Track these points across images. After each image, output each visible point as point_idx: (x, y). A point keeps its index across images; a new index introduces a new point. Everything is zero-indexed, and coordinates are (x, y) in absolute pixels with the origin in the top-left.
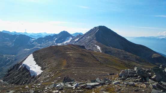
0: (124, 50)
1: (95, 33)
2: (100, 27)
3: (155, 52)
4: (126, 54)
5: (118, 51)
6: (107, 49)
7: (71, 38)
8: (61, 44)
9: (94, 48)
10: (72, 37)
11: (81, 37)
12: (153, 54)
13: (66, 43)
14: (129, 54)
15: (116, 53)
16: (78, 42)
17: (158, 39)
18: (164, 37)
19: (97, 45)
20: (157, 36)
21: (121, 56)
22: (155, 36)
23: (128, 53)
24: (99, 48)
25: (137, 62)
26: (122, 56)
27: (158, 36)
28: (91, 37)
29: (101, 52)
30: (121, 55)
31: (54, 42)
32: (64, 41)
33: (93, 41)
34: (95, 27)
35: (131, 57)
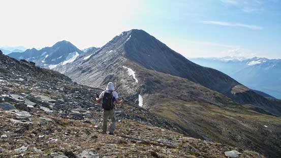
0: (185, 77)
1: (124, 43)
2: (135, 32)
3: (237, 83)
4: (193, 86)
5: (176, 81)
6: (150, 75)
7: (77, 55)
8: (55, 66)
9: (122, 74)
10: (80, 52)
11: (97, 51)
12: (234, 86)
13: (67, 64)
14: (198, 86)
15: (172, 83)
16: (88, 62)
17: (223, 62)
18: (230, 59)
19: (127, 65)
20: (221, 57)
24: (131, 72)
25: (219, 104)
26: (185, 92)
27: (223, 57)
28: (115, 51)
29: (137, 81)
30: (183, 89)
31: (43, 62)
32: (63, 59)
33: (120, 58)
34: (124, 33)
35: (204, 93)
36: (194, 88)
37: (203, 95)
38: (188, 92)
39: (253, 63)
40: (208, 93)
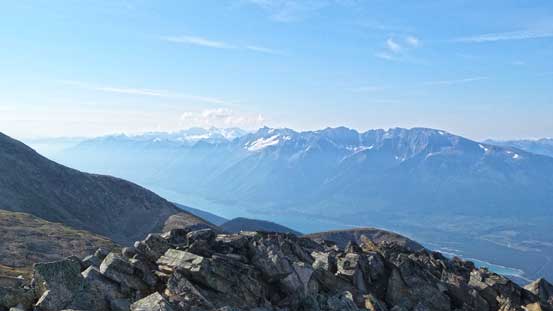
0: (24, 209)
3: (175, 209)
4: (38, 230)
12: (166, 218)
14: (54, 230)
17: (185, 146)
18: (205, 137)
20: (177, 130)
21: (12, 245)
22: (170, 132)
23: (47, 227)
27: (183, 132)
30: (9, 240)
35: (64, 244)
36: (40, 235)
37: (61, 247)
38: (22, 247)
39: (260, 144)
40: (75, 242)
